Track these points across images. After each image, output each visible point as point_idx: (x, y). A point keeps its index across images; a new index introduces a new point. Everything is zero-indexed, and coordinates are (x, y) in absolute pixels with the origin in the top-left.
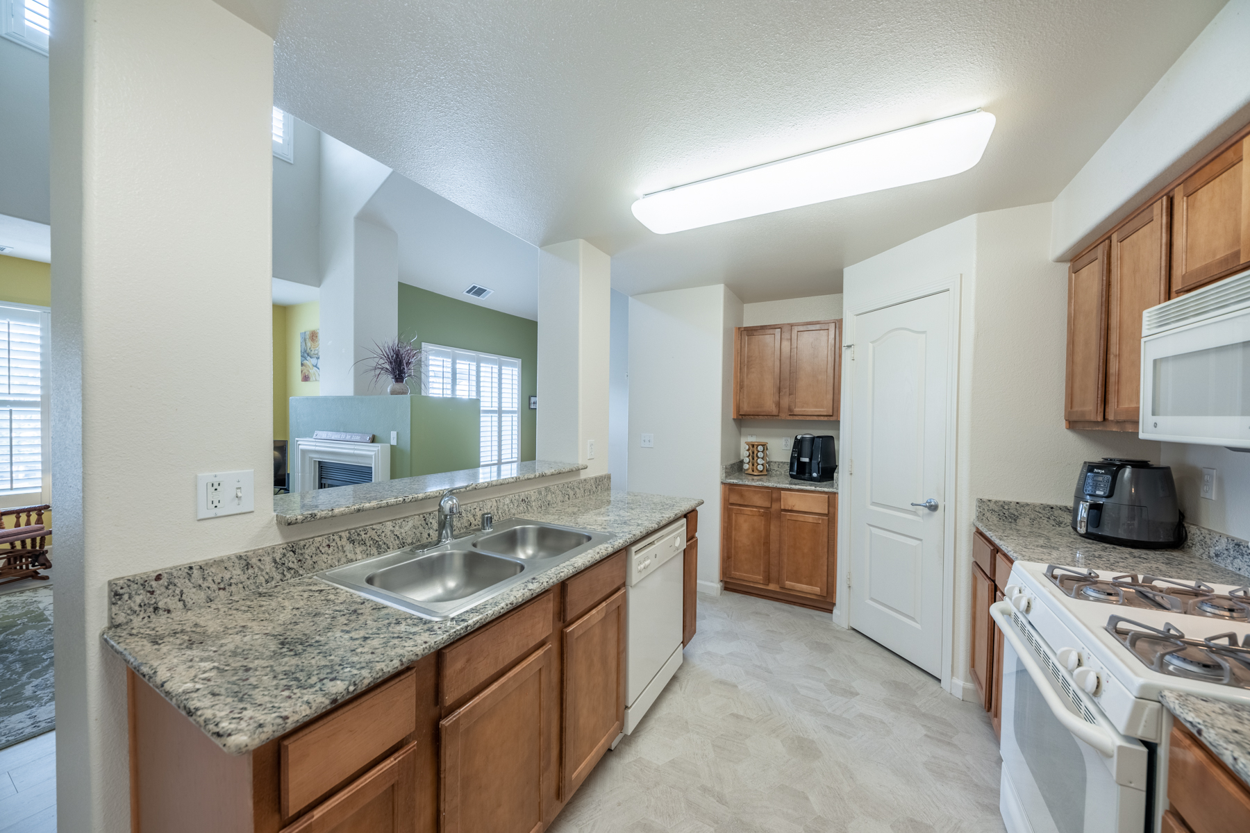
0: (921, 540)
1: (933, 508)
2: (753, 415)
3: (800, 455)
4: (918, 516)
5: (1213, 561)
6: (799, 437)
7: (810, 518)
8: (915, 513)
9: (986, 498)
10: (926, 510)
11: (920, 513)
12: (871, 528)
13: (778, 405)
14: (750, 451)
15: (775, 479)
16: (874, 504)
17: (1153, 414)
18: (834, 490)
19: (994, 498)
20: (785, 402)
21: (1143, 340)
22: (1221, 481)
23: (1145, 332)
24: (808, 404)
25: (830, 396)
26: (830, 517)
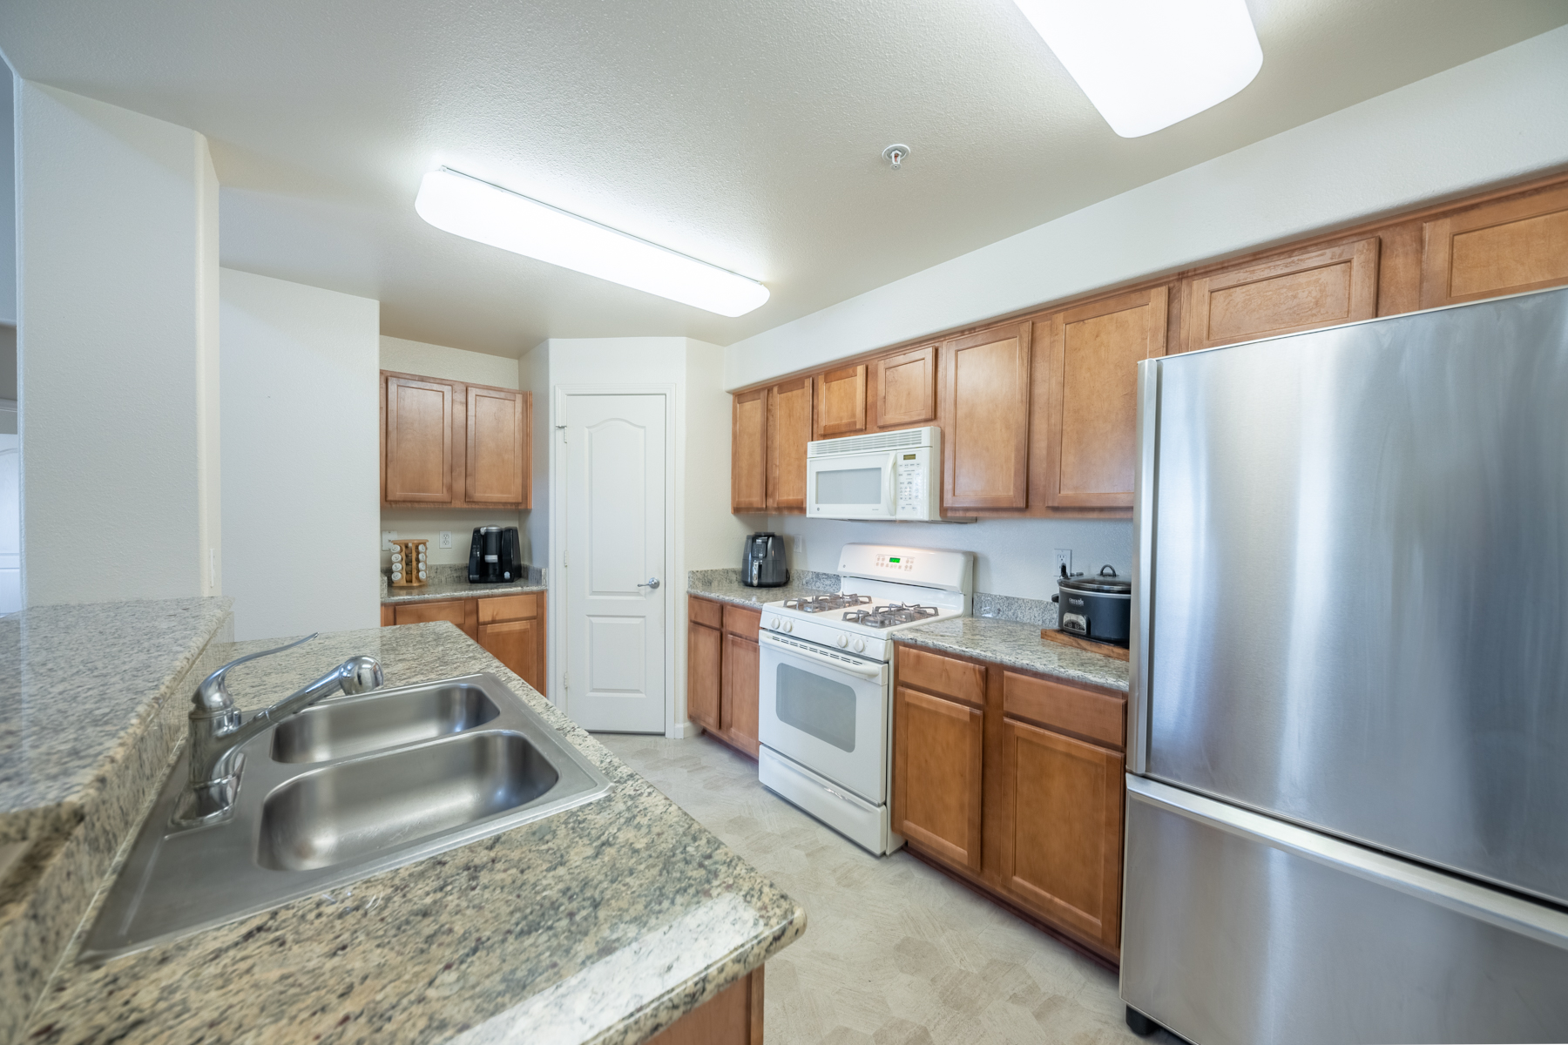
0: (644, 617)
1: (655, 586)
2: (410, 502)
3: (484, 552)
4: (641, 595)
5: (805, 587)
6: (483, 531)
7: (517, 626)
8: (638, 594)
9: (695, 570)
10: (649, 589)
11: (643, 592)
12: (591, 618)
13: (450, 488)
14: (403, 554)
15: (432, 589)
16: (594, 593)
17: (817, 502)
18: (543, 588)
19: (699, 570)
20: (459, 486)
21: (808, 460)
22: (804, 541)
23: (809, 455)
24: (493, 487)
25: (519, 481)
26: (538, 620)
